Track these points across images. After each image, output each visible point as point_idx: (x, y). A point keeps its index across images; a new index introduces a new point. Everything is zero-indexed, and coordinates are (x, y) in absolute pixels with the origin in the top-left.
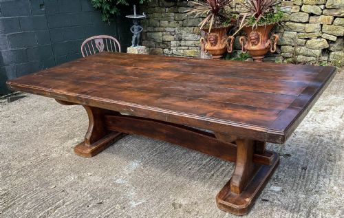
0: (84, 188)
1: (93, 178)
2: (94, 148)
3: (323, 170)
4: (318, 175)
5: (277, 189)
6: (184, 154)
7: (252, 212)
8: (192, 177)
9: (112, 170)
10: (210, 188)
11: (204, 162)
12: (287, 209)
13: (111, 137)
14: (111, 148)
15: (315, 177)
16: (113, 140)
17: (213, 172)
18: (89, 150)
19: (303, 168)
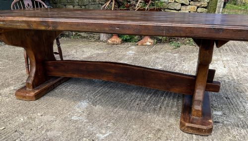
0: (39, 127)
1: (45, 118)
2: (37, 91)
3: (241, 99)
4: (241, 102)
5: (220, 113)
6: (125, 94)
7: (213, 132)
8: (144, 110)
9: (63, 110)
10: (165, 117)
11: (147, 99)
12: (238, 127)
13: (52, 83)
14: (52, 93)
15: (240, 103)
16: (53, 85)
17: (159, 105)
18: (32, 94)
19: (226, 98)
